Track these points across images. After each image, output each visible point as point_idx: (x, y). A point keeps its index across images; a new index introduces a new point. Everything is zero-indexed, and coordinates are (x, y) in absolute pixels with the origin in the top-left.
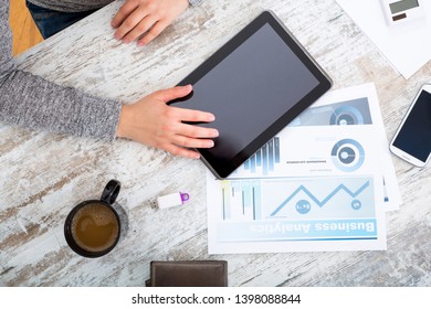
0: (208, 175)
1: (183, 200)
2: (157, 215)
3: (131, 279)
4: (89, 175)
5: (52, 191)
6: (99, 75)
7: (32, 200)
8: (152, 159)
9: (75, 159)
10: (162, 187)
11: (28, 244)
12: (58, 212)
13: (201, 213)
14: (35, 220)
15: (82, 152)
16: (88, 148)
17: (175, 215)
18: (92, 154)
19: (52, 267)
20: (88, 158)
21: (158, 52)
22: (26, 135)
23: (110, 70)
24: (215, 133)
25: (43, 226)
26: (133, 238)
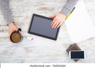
3: (15, 49)
6: (29, 10)
7: (5, 25)
13: (34, 43)
14: (4, 29)
16: (20, 21)
17: (29, 41)
19: (3, 39)
21: (41, 11)
23: (31, 10)
25: (5, 31)
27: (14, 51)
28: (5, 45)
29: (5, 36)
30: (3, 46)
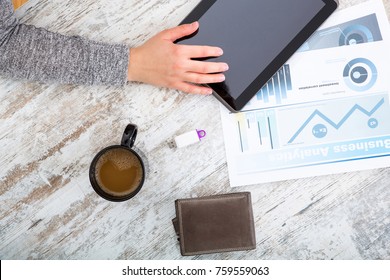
0: (222, 109)
1: (200, 137)
2: (175, 154)
3: (158, 219)
4: (105, 122)
5: (69, 142)
7: (51, 152)
8: (165, 100)
9: (89, 107)
10: (177, 127)
11: (53, 196)
12: (78, 162)
14: (56, 172)
15: (94, 100)
16: (99, 96)
17: (194, 152)
18: (104, 101)
19: (79, 216)
20: (101, 106)
22: (36, 90)
23: (111, 15)
24: (224, 67)
25: (65, 177)
26: (155, 179)
27: (157, 232)
28: (104, 235)
29: (82, 198)
30: (102, 241)
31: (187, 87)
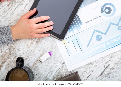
1: (50, 54)
2: (42, 65)
4: (10, 60)
8: (32, 43)
9: (2, 56)
10: (40, 53)
15: (3, 52)
16: (5, 50)
17: (50, 61)
18: (7, 51)
20: (7, 53)
23: (1, 16)
24: (52, 23)
26: (37, 77)
31: (38, 35)
